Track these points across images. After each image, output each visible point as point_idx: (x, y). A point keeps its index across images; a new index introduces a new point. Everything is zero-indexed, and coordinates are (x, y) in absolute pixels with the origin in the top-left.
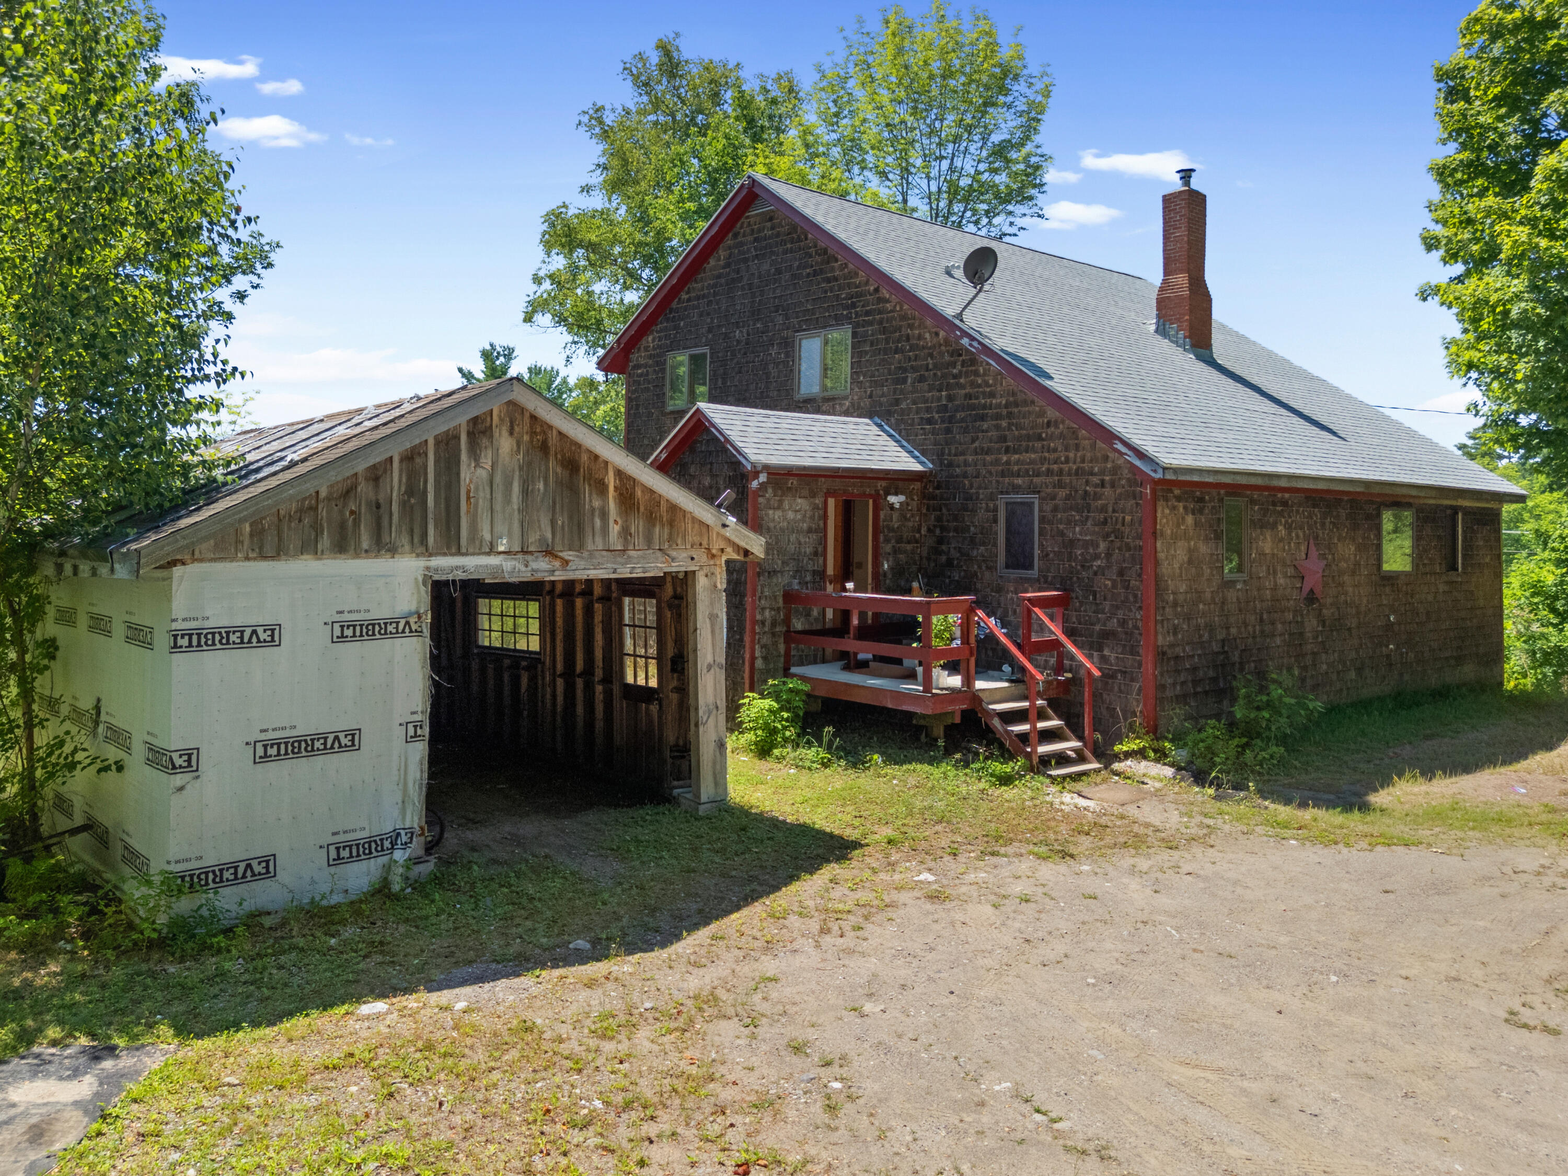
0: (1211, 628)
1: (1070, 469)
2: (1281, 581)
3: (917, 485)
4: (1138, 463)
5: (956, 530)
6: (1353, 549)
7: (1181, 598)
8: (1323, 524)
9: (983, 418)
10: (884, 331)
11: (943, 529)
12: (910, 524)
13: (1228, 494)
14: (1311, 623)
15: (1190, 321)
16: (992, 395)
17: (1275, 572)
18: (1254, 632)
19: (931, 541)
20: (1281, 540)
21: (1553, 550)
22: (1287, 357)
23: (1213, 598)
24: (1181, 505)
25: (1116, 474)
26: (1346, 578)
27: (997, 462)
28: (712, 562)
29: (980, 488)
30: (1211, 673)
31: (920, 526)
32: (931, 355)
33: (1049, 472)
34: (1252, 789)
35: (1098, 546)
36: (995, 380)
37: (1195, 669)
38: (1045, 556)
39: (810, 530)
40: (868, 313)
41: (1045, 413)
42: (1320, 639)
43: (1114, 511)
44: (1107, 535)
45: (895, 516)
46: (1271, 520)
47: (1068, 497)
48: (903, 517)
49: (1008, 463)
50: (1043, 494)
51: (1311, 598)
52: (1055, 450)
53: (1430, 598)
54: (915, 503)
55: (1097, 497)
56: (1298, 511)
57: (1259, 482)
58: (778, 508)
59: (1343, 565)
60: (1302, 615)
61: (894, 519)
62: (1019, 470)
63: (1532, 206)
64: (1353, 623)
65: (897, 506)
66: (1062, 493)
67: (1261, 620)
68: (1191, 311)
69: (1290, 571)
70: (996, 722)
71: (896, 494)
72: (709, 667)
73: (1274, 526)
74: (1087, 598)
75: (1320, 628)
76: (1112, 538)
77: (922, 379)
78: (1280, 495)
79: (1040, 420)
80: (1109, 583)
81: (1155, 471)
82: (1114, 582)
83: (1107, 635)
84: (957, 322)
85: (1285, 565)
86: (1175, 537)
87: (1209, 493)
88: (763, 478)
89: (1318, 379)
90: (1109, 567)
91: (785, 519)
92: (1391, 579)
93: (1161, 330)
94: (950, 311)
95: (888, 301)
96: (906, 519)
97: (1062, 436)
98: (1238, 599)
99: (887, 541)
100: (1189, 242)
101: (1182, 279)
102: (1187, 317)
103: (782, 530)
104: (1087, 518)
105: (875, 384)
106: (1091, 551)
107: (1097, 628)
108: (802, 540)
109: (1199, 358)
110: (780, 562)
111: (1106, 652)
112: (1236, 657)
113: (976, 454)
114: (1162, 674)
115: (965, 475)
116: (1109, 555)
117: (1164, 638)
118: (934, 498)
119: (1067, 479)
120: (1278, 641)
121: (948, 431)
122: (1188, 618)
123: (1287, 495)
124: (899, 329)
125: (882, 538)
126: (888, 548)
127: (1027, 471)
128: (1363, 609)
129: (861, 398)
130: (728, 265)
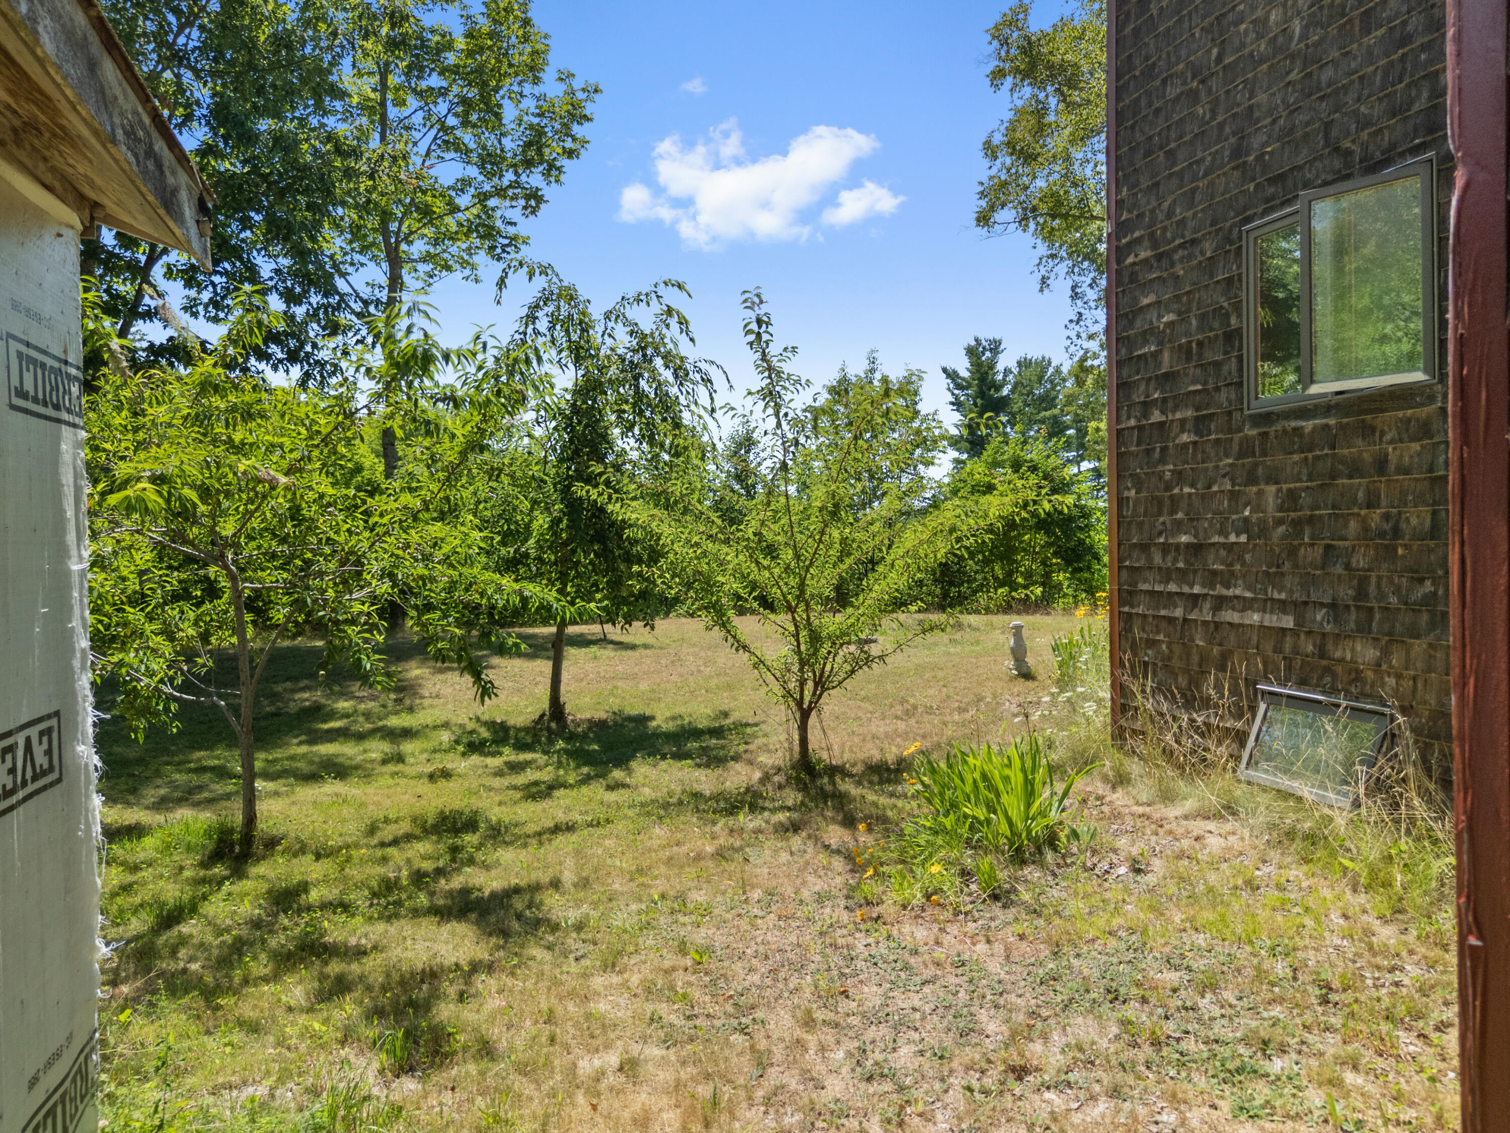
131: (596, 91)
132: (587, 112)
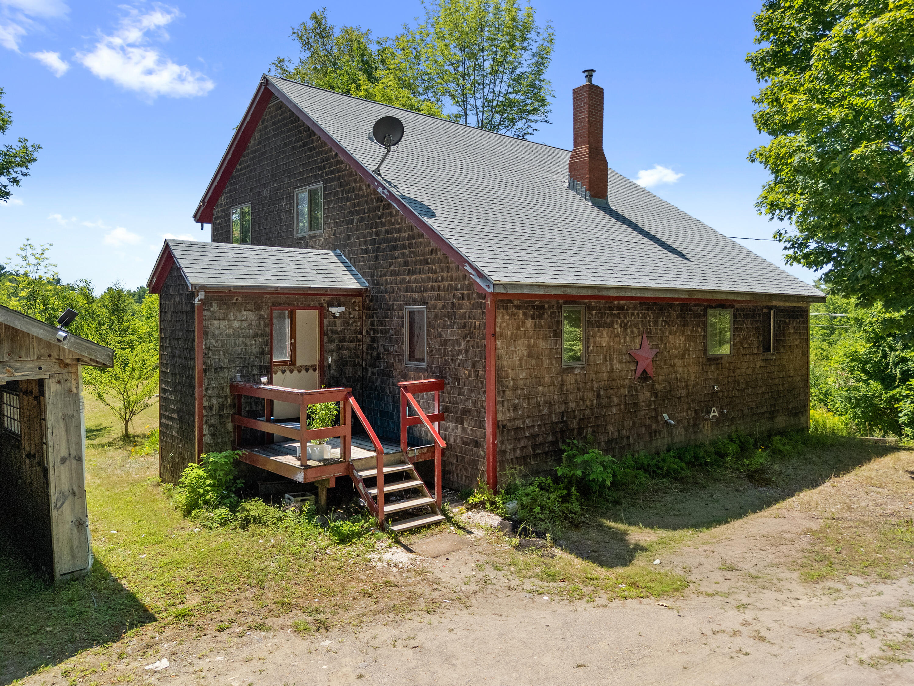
0: (550, 404)
1: (444, 286)
2: (617, 365)
3: (359, 299)
4: (478, 280)
5: (382, 332)
6: (683, 339)
7: (521, 383)
8: (656, 323)
9: (395, 248)
10: (341, 185)
11: (375, 331)
12: (353, 328)
13: (566, 303)
14: (645, 395)
15: (590, 178)
16: (399, 231)
17: (611, 360)
18: (592, 405)
19: (367, 340)
20: (617, 335)
21: (865, 331)
22: (676, 205)
23: (552, 383)
24: (521, 313)
25: (470, 289)
26: (677, 361)
27: (404, 280)
28: (65, 370)
29: (394, 301)
30: (550, 438)
31: (361, 330)
32: (366, 202)
33: (433, 289)
34: (549, 538)
35: (460, 345)
36: (402, 219)
37: (534, 436)
38: (430, 352)
39: (256, 335)
40: (332, 172)
41: (430, 243)
42: (653, 406)
43: (469, 318)
44: (466, 337)
45: (338, 322)
46: (608, 321)
47: (444, 307)
48: (346, 323)
49: (409, 282)
50: (429, 305)
51: (644, 377)
52: (435, 272)
53: (749, 371)
54: (356, 313)
55: (460, 307)
56: (633, 314)
57: (589, 293)
58: (224, 319)
59: (675, 352)
60: (636, 390)
61: (338, 325)
62: (416, 287)
63: (812, 81)
64: (683, 393)
65: (337, 315)
66: (440, 304)
67: (599, 395)
68: (590, 171)
69: (625, 358)
70: (361, 486)
71: (339, 305)
72: (63, 460)
73: (610, 325)
74: (454, 384)
75: (653, 399)
76: (468, 339)
77: (362, 220)
78: (616, 302)
79: (427, 249)
80: (466, 372)
81: (488, 287)
82: (469, 371)
83: (466, 412)
84: (375, 175)
85: (620, 353)
86: (515, 338)
87: (547, 302)
88: (201, 295)
89: (694, 219)
90: (467, 360)
91: (231, 327)
92: (716, 360)
93: (572, 187)
94: (371, 167)
95: (342, 163)
96: (348, 324)
97: (440, 261)
98: (576, 381)
99: (331, 341)
100: (589, 121)
101: (584, 149)
102: (587, 176)
103: (228, 336)
104: (454, 322)
105: (337, 225)
106: (457, 348)
107: (460, 406)
108: (249, 343)
109: (595, 204)
110: (226, 361)
111: (465, 425)
112: (574, 424)
113: (392, 275)
114: (502, 443)
115: (386, 291)
116: (467, 352)
117: (504, 414)
118: (368, 308)
119: (442, 293)
120: (614, 410)
121: (376, 258)
122: (528, 398)
123: (622, 302)
124: (348, 183)
125: (326, 338)
126: (332, 346)
127: (420, 287)
128: (691, 383)
129: (329, 236)
130: (259, 143)
131: (39, 147)
132: (34, 157)
